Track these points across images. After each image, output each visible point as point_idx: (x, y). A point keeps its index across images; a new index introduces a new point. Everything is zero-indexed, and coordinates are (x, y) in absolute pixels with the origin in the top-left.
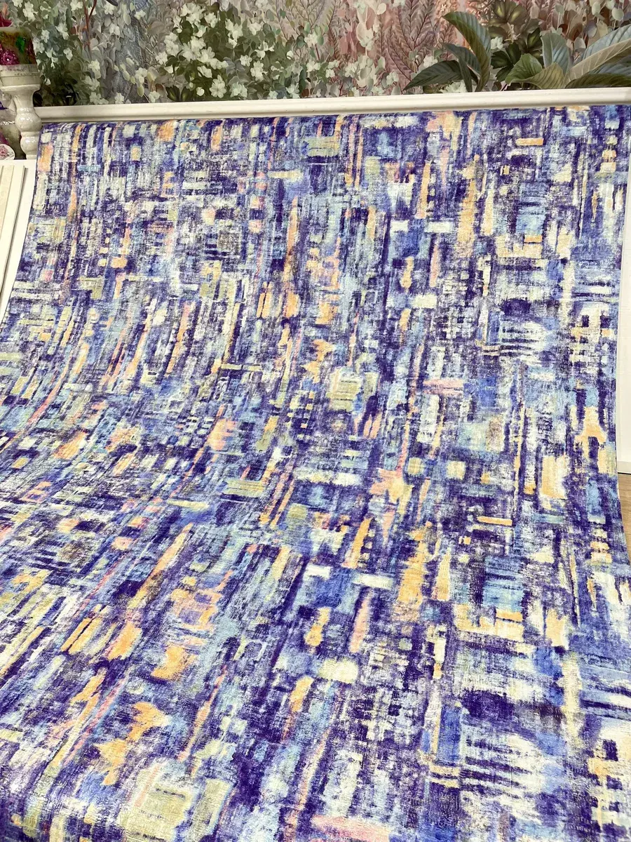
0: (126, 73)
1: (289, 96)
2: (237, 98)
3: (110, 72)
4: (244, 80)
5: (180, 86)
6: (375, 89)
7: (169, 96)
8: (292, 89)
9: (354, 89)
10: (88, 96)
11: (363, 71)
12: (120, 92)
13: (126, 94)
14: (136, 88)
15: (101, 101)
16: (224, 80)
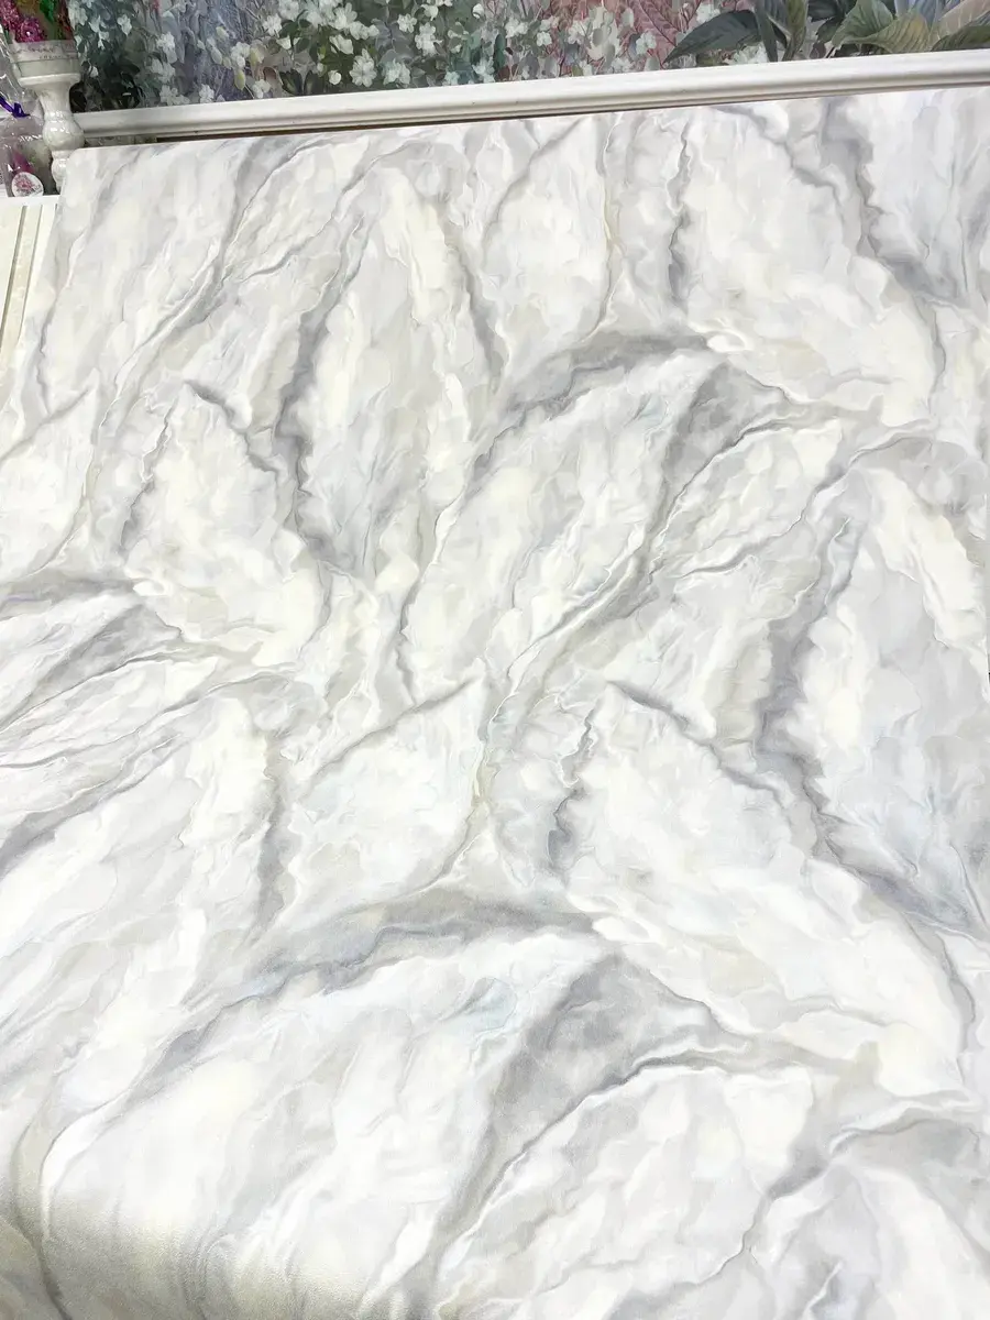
0: (216, 52)
1: (478, 79)
2: (394, 85)
3: (191, 52)
4: (405, 56)
5: (302, 70)
6: (618, 62)
7: (285, 87)
9: (583, 64)
10: (158, 96)
11: (597, 33)
12: (207, 83)
13: (217, 86)
14: (233, 76)
15: (178, 100)
16: (372, 56)
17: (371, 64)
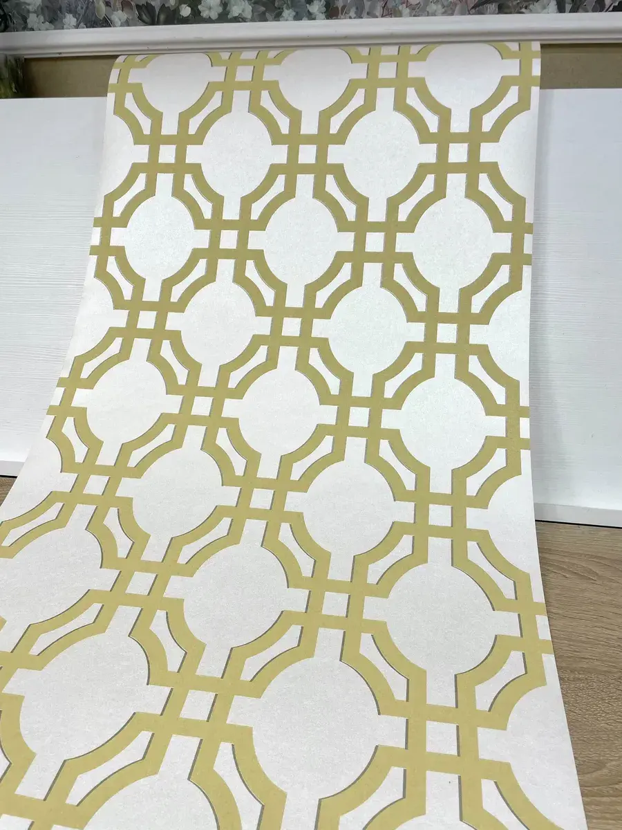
1: (311, 17)
2: (236, 20)
5: (156, 4)
6: (433, 7)
7: (140, 18)
8: (315, 8)
9: (402, 8)
10: (25, 19)
12: (70, 12)
13: (79, 15)
14: (94, 8)
15: (43, 26)
17: (217, 1)
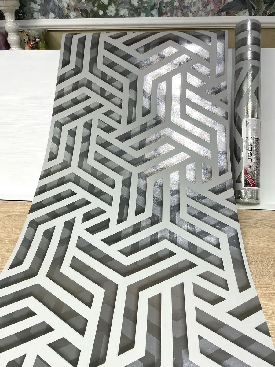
0: (56, 1)
1: (152, 16)
2: (122, 16)
4: (127, 6)
5: (89, 9)
7: (82, 15)
9: (189, 13)
10: (32, 14)
11: (194, 3)
12: (52, 12)
13: (56, 13)
14: (62, 10)
15: (40, 17)
16: (115, 6)
17: (114, 9)
